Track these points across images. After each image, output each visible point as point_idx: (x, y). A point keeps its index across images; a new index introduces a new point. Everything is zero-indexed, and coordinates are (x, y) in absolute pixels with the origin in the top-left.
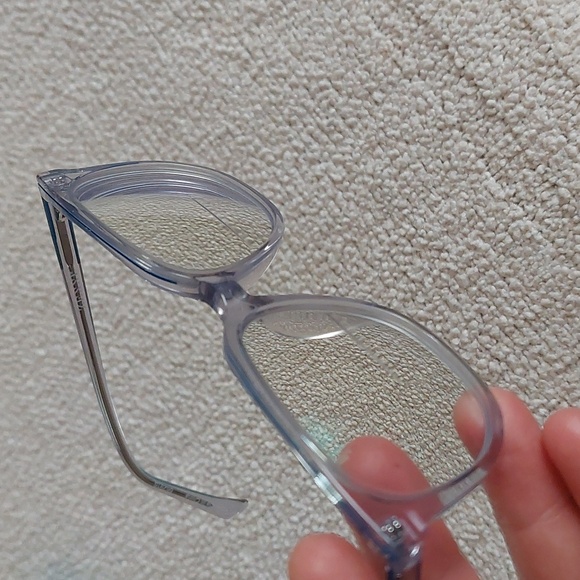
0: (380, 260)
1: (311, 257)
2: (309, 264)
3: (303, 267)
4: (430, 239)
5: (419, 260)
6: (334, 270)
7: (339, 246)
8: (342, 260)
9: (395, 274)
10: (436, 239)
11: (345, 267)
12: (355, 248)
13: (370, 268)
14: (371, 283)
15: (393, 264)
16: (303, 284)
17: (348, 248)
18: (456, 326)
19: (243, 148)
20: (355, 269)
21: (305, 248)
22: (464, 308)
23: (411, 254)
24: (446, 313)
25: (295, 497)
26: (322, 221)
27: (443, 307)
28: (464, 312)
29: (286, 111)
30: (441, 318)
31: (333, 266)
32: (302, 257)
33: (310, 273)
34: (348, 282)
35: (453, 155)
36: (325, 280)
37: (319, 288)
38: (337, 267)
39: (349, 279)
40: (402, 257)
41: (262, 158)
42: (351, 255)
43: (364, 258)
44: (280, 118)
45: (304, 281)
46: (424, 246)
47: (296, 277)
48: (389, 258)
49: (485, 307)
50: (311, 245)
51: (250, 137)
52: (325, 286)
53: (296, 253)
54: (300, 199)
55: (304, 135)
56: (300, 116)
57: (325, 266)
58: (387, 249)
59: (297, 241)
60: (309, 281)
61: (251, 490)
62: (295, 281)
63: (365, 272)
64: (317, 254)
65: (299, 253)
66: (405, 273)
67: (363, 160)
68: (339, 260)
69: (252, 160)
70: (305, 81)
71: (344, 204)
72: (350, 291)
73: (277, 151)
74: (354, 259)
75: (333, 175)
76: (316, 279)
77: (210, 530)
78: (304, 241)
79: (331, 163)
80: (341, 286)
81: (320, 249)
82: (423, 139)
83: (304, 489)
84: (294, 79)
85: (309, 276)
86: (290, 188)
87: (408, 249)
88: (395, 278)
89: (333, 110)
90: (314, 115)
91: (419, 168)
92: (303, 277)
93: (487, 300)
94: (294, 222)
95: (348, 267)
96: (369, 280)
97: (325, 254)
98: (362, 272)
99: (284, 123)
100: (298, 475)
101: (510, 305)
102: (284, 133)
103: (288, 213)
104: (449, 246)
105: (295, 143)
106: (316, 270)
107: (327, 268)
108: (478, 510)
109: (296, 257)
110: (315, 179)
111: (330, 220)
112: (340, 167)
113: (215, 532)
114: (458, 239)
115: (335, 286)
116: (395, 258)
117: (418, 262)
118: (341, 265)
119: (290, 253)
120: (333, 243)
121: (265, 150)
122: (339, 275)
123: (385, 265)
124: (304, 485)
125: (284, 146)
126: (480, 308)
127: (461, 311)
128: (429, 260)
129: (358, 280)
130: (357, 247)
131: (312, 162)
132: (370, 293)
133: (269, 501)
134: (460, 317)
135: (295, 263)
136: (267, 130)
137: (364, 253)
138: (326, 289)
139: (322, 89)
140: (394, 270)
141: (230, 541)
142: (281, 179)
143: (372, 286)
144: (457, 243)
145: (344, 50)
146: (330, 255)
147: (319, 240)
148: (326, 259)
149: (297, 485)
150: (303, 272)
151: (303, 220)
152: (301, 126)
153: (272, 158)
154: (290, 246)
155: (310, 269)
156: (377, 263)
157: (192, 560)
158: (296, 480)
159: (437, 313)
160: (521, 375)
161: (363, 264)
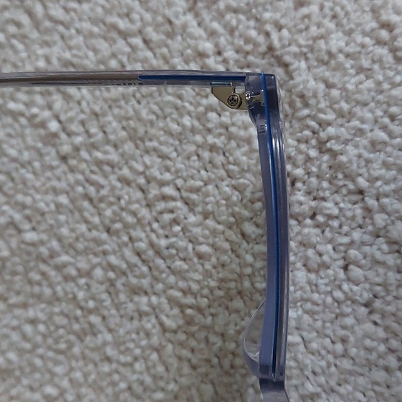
19: (31, 249)
26: (135, 377)
29: (108, 213)
35: (352, 339)
41: (59, 268)
44: (96, 220)
51: (44, 237)
54: (109, 337)
55: (128, 253)
56: (126, 226)
67: (213, 311)
69: (43, 267)
70: (142, 181)
71: (174, 362)
73: (83, 264)
75: (164, 318)
79: (163, 300)
82: (309, 306)
84: (126, 172)
86: (94, 319)
89: (177, 229)
90: (148, 229)
91: (297, 344)
94: (91, 367)
99: (101, 228)
102: (98, 242)
103: (87, 352)
105: (113, 259)
110: (136, 315)
111: (148, 380)
112: (176, 311)
121: (65, 258)
125: (96, 260)
131: (135, 291)
136: (72, 230)
139: (164, 198)
142: (83, 304)
145: (206, 155)
151: (106, 368)
152: (125, 239)
153: (73, 272)
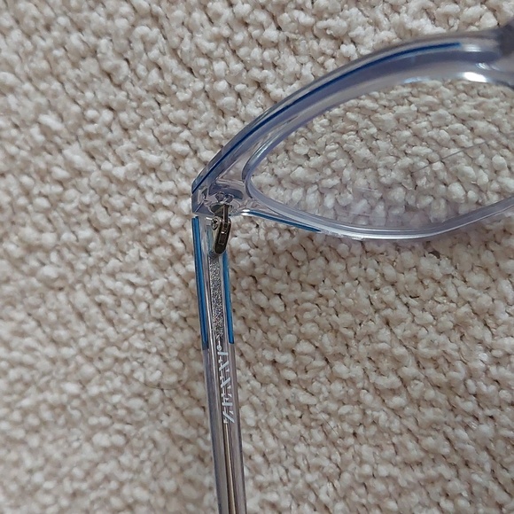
0: (208, 56)
1: (62, 45)
2: (56, 60)
3: (44, 65)
4: (319, 15)
5: (292, 59)
6: (109, 75)
7: (122, 23)
8: (129, 55)
9: (239, 87)
10: (332, 15)
11: (134, 70)
12: (156, 30)
13: (186, 74)
14: (187, 105)
15: (237, 67)
16: (42, 100)
17: (142, 30)
18: (361, 195)
20: (154, 73)
21: (48, 28)
22: (381, 163)
23: (276, 45)
24: (346, 173)
25: (12, 501)
27: (342, 162)
28: (381, 171)
30: (336, 181)
31: (108, 65)
32: (42, 43)
33: (58, 78)
34: (140, 99)
36: (89, 94)
37: (75, 109)
38: (117, 68)
39: (142, 93)
40: (256, 51)
42: (148, 44)
43: (174, 51)
45: (43, 93)
46: (305, 30)
47: (27, 86)
48: (228, 53)
49: (423, 164)
50: (63, 20)
52: (88, 106)
53: (29, 37)
57: (90, 66)
58: (226, 32)
59: (34, 12)
60: (55, 95)
62: (26, 95)
63: (176, 80)
64: (74, 39)
65: (36, 38)
66: (259, 85)
68: (120, 55)
72: (143, 118)
74: (154, 53)
76: (72, 91)
78: (48, 11)
80: (123, 107)
81: (80, 30)
83: (29, 487)
85: (56, 85)
87: (271, 33)
88: (239, 95)
92: (43, 86)
93: (429, 150)
95: (141, 69)
96: (183, 96)
97: (92, 39)
98: (169, 79)
100: (17, 464)
101: (473, 162)
104: (359, 31)
106: (72, 73)
107: (94, 69)
109: (28, 44)
114: (381, 17)
115: (111, 109)
116: (242, 52)
117: (290, 62)
118: (124, 64)
119: (16, 35)
120: (110, 16)
122: (119, 86)
123: (219, 67)
124: (29, 482)
126: (412, 165)
127: (375, 168)
128: (312, 59)
129: (160, 98)
130: (161, 28)
132: (186, 126)
134: (371, 178)
135: (26, 56)
137: (176, 40)
138: (91, 113)
140: (237, 78)
143: (192, 112)
144: (376, 25)
146: (104, 42)
147: (79, 11)
148: (94, 52)
149: (15, 479)
150: (41, 76)
154: (17, 22)
155: (59, 69)
156: (203, 62)
158: (14, 472)
159: (329, 171)
160: (479, 287)
161: (172, 63)
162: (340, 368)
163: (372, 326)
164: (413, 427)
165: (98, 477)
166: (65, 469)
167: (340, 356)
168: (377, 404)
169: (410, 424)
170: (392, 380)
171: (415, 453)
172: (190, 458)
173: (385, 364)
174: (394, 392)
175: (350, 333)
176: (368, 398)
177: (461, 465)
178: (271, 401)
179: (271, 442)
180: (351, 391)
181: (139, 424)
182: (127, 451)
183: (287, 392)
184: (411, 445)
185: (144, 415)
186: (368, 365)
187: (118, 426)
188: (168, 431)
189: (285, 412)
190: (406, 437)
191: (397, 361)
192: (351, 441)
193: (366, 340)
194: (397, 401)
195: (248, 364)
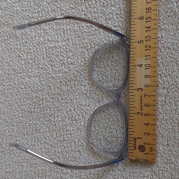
61: (39, 3)
77: (20, 10)
108: (103, 36)
113: (21, 11)
133: (43, 9)
141: (24, 15)
149: (54, 8)
157: (9, 16)
162: (113, 8)
163: (121, 3)
164: (118, 21)
165: (67, 12)
166: (63, 8)
167: (114, 6)
168: (115, 15)
169: (118, 20)
170: (119, 13)
171: (117, 24)
172: (83, 14)
173: (119, 9)
174: (119, 15)
175: (117, 3)
176: (114, 14)
177: (122, 29)
178: (100, 9)
179: (97, 15)
180: (112, 12)
181: (78, 5)
182: (74, 9)
183: (103, 8)
184: (117, 23)
185: (80, 4)
186: (117, 9)
187: (75, 4)
188: (82, 9)
189: (101, 11)
190: (117, 22)
191: (121, 10)
192: (108, 20)
193: (119, 5)
194: (118, 16)
195: (100, 2)
